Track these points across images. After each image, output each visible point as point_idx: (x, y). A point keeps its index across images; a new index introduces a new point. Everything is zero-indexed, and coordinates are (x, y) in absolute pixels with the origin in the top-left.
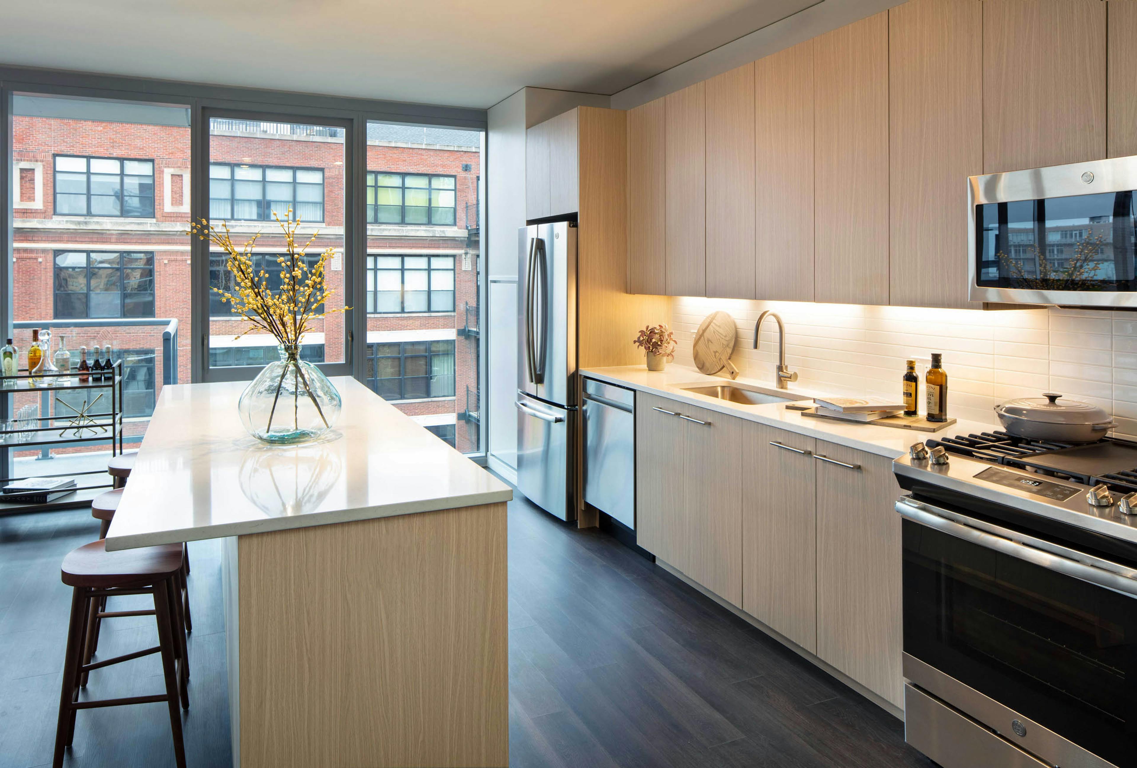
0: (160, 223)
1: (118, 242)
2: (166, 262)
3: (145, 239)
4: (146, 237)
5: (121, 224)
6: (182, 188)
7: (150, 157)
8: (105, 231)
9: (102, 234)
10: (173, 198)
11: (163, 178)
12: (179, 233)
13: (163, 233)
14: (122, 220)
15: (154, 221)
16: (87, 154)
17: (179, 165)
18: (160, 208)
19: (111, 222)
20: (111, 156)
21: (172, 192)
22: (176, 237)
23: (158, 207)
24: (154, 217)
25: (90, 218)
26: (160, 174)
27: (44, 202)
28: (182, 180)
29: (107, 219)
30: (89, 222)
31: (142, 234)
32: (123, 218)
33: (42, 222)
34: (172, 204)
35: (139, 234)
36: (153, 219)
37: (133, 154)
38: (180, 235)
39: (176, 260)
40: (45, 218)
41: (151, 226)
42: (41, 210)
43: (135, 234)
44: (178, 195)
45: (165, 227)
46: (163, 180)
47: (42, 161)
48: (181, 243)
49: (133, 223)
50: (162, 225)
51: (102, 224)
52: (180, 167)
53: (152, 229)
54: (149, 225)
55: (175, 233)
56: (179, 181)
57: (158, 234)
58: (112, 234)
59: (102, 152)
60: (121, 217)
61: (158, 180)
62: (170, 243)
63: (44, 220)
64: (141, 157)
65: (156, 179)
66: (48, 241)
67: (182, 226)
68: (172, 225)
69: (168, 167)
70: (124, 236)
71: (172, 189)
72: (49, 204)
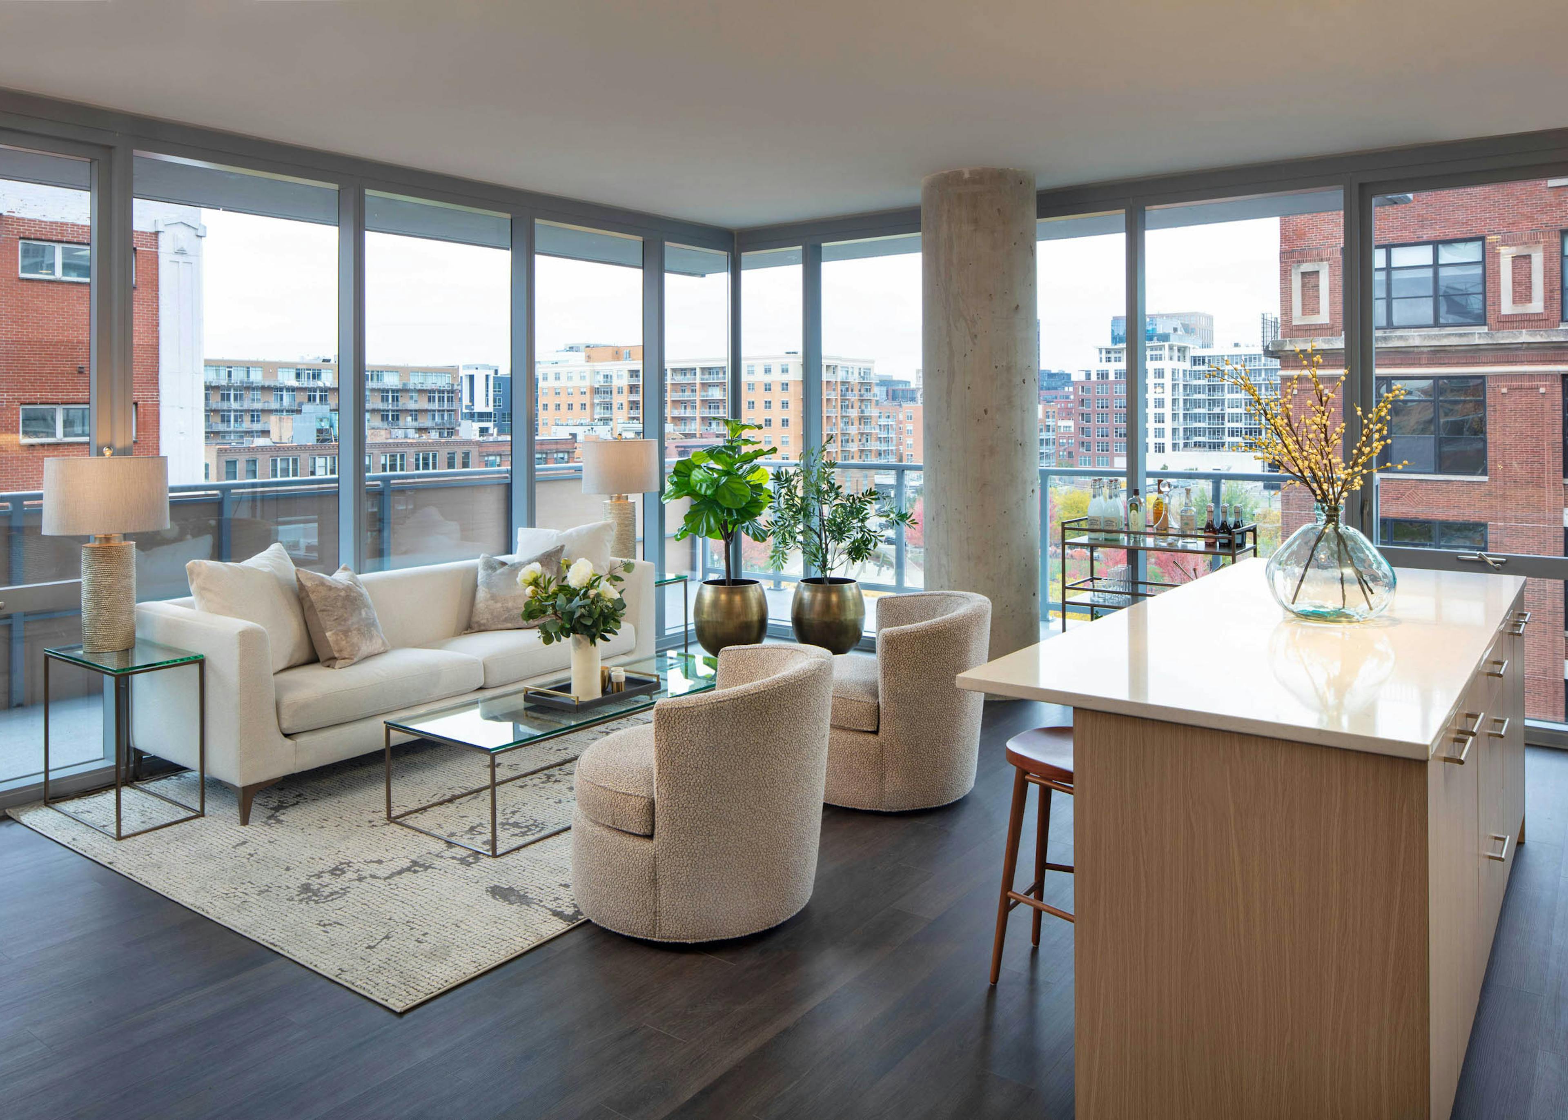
0: (1494, 332)
1: (1431, 364)
2: (1504, 390)
3: (1471, 357)
4: (1472, 354)
5: (1436, 336)
6: (1530, 274)
7: (1479, 234)
8: (1412, 349)
9: (1408, 352)
10: (1514, 292)
11: (1499, 263)
12: (1524, 345)
13: (1503, 347)
14: (1435, 331)
15: (1485, 329)
16: (1386, 242)
17: (1525, 239)
18: (1494, 310)
19: (1420, 335)
20: (1421, 240)
21: (1513, 282)
22: (1520, 353)
23: (1492, 308)
24: (1485, 324)
25: (1390, 332)
26: (1494, 257)
27: (1331, 314)
28: (1530, 263)
29: (1414, 332)
30: (1389, 337)
31: (1465, 351)
32: (1438, 329)
33: (1329, 341)
34: (1514, 302)
35: (1462, 351)
36: (1483, 327)
37: (1451, 234)
38: (1527, 349)
39: (1520, 388)
40: (1332, 335)
41: (1479, 338)
42: (1327, 324)
43: (1457, 351)
44: (1524, 287)
45: (1503, 338)
46: (1499, 266)
47: (1328, 260)
48: (1529, 361)
49: (1453, 334)
50: (1498, 334)
51: (1407, 340)
52: (1525, 243)
53: (1482, 342)
54: (1478, 336)
55: (1520, 346)
56: (1525, 266)
57: (1492, 350)
58: (1422, 353)
59: (1407, 236)
60: (1435, 327)
61: (1491, 267)
62: (1512, 362)
63: (1330, 338)
64: (1465, 236)
65: (1487, 266)
66: (1336, 365)
67: (1531, 335)
68: (1515, 334)
69: (1507, 245)
70: (1439, 355)
71: (1513, 278)
72: (1338, 316)
